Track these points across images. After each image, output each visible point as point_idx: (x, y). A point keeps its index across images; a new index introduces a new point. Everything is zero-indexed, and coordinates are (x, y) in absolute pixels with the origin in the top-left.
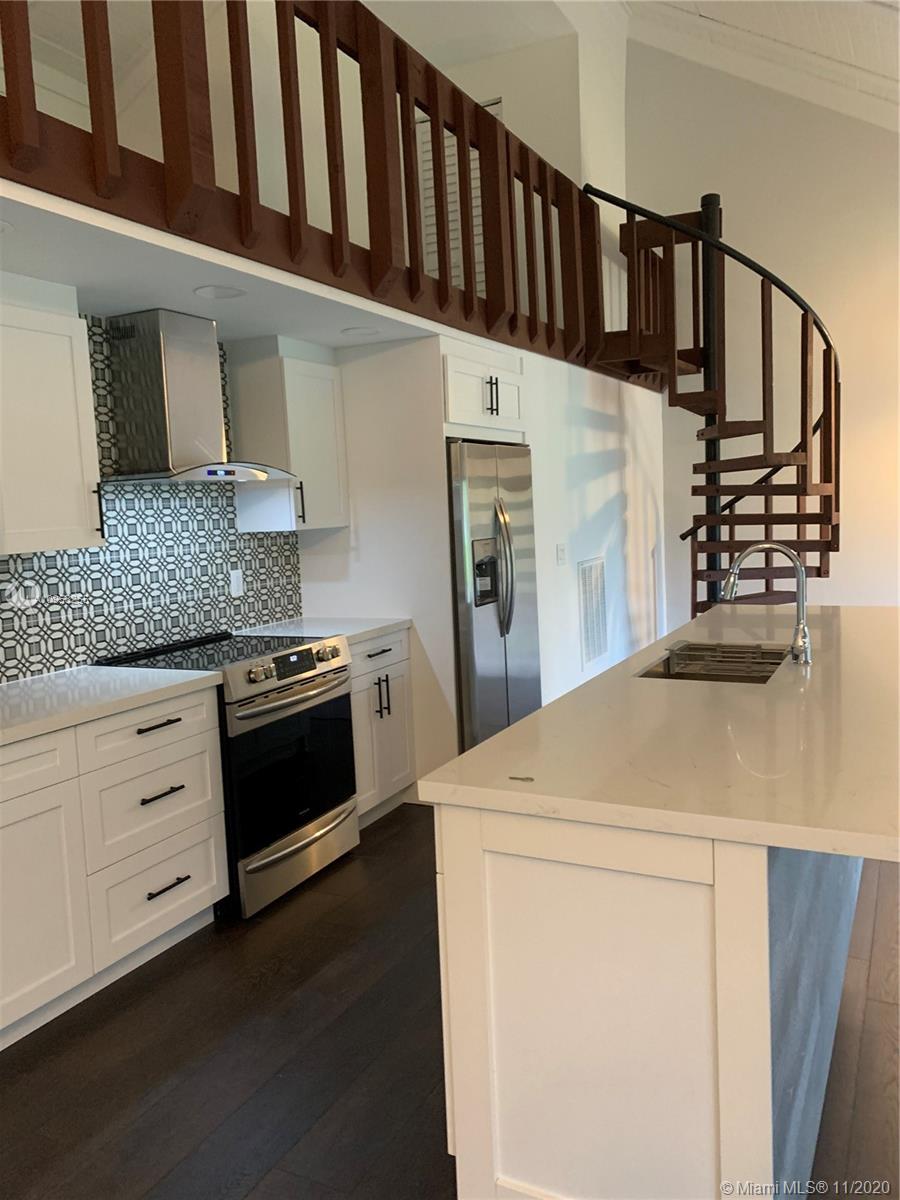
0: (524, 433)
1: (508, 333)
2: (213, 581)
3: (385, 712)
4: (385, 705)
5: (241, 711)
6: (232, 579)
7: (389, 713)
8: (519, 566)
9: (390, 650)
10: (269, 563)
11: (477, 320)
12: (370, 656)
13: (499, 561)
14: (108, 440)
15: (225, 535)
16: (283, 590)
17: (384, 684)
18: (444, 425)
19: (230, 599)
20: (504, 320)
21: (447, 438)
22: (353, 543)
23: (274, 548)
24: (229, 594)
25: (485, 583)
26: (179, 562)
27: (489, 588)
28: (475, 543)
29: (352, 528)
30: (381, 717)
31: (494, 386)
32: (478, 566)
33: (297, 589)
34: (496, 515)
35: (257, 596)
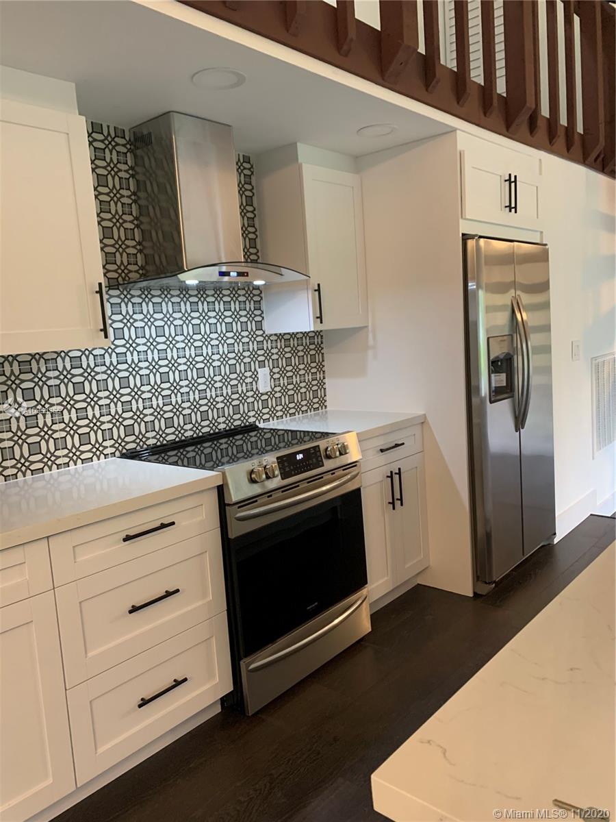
0: (542, 232)
1: (528, 134)
2: (241, 379)
3: (398, 503)
4: (397, 496)
5: (240, 512)
6: (259, 376)
7: (402, 505)
8: (536, 361)
9: (403, 444)
10: (294, 361)
11: (496, 116)
12: (382, 451)
13: (515, 357)
14: (134, 247)
15: (252, 337)
16: (309, 386)
17: (396, 478)
18: (461, 221)
19: (257, 395)
20: (524, 118)
21: (463, 235)
22: (371, 342)
23: (300, 348)
24: (257, 389)
25: (500, 379)
26: (208, 361)
27: (505, 385)
28: (490, 340)
29: (370, 327)
30: (394, 509)
31: (513, 184)
32: (493, 362)
33: (321, 384)
34: (513, 311)
35: (284, 391)
